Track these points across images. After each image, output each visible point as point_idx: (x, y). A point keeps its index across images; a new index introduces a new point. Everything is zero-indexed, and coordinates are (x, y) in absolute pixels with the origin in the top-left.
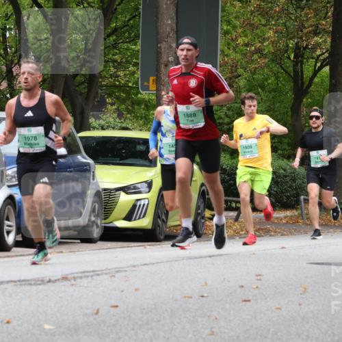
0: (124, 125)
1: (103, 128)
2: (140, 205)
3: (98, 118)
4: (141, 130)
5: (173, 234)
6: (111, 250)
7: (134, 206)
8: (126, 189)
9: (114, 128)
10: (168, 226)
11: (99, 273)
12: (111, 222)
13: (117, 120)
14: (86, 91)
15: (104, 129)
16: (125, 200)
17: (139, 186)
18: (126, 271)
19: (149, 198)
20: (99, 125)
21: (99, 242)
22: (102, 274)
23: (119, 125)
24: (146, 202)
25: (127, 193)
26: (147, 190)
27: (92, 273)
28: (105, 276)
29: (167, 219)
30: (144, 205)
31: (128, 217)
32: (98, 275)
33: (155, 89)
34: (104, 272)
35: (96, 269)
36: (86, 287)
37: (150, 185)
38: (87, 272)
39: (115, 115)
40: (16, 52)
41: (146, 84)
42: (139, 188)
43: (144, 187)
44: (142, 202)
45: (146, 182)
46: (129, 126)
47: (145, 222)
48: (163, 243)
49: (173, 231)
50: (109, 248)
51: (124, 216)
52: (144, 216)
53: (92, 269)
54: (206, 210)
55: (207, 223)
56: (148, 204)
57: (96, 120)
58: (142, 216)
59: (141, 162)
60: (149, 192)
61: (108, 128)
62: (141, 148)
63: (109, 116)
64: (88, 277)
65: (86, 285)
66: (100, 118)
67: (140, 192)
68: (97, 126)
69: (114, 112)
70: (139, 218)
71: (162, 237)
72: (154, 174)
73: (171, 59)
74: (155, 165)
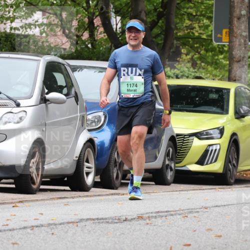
0: (197, 75)
1: (177, 77)
2: (212, 150)
3: (173, 67)
4: (214, 80)
5: (242, 178)
6: (183, 192)
7: (206, 151)
8: (198, 135)
9: (188, 77)
10: (238, 170)
11: (172, 213)
12: (185, 166)
13: (192, 69)
14: (162, 42)
15: (179, 78)
16: (198, 145)
17: (211, 132)
18: (198, 212)
19: (221, 144)
20: (174, 74)
21: (172, 185)
22: (175, 214)
23: (193, 74)
24: (218, 147)
25: (200, 139)
26: (219, 136)
27: (166, 214)
28: (179, 217)
29: (237, 165)
30: (216, 150)
31: (201, 162)
32: (172, 215)
33: (228, 40)
34: (178, 212)
35: (170, 210)
36: (160, 226)
37: (222, 131)
38: (162, 212)
39: (189, 65)
41: (219, 36)
42: (211, 134)
43: (216, 134)
44: (214, 148)
45: (218, 128)
46: (203, 75)
47: (217, 167)
48: (233, 186)
49: (243, 176)
50: (182, 190)
51: (196, 160)
52: (215, 161)
53: (166, 210)
56: (220, 149)
57: (171, 69)
58: (213, 161)
59: (214, 109)
60: (221, 137)
61: (182, 76)
62: (214, 96)
63: (183, 66)
64: (162, 217)
65: (160, 224)
66: (175, 68)
67: (212, 138)
68: (172, 75)
69: (189, 62)
70: (211, 163)
71: (232, 181)
72: (226, 121)
73: (244, 12)
74: (227, 112)
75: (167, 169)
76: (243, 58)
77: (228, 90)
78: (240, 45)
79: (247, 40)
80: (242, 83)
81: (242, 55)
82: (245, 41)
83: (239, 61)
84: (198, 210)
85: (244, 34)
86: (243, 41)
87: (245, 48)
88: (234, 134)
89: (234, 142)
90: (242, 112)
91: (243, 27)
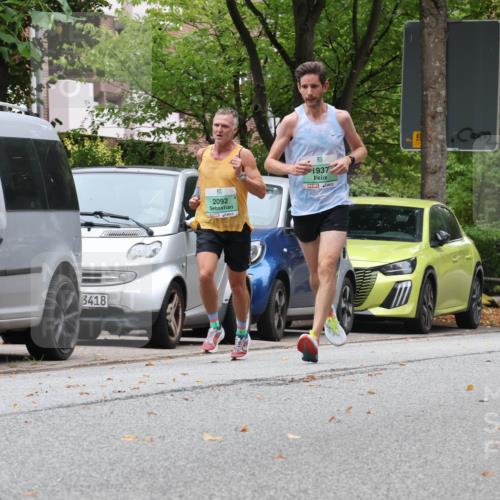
0: (380, 191)
1: (355, 195)
2: (401, 289)
4: (402, 197)
5: (441, 324)
7: (394, 290)
8: (383, 269)
9: (368, 194)
10: (435, 314)
11: (352, 371)
12: (366, 309)
13: (373, 184)
15: (357, 196)
16: (383, 282)
17: (400, 265)
18: (385, 369)
19: (413, 280)
22: (356, 373)
23: (375, 190)
24: (409, 285)
25: (385, 274)
26: (410, 270)
27: (344, 372)
28: (360, 375)
29: (434, 306)
30: (406, 288)
31: (387, 304)
32: (351, 373)
33: (419, 146)
34: (360, 370)
35: (349, 367)
36: (337, 388)
37: (413, 263)
38: (338, 370)
39: (370, 178)
40: (250, 104)
41: (408, 140)
42: (399, 268)
43: (406, 267)
44: (404, 285)
45: (408, 260)
46: (387, 191)
47: (407, 310)
48: (430, 335)
49: (441, 321)
50: (363, 342)
51: (381, 302)
52: (406, 303)
53: (343, 367)
54: (483, 295)
55: (484, 311)
56: (411, 287)
58: (403, 302)
59: (400, 235)
60: (413, 271)
61: (361, 193)
62: (405, 218)
63: (362, 179)
64: (339, 376)
67: (401, 273)
69: (368, 174)
70: (400, 305)
71: (428, 328)
72: (419, 250)
73: (439, 109)
74: (419, 239)
75: (343, 313)
76: (441, 168)
77: (422, 210)
78: (435, 151)
79: (445, 145)
80: (438, 201)
81: (438, 165)
82: (442, 146)
83: (435, 173)
84: (385, 367)
85: (441, 137)
86: (439, 146)
87: (442, 155)
88: (429, 268)
89: (430, 277)
90: (440, 238)
91: (439, 129)
